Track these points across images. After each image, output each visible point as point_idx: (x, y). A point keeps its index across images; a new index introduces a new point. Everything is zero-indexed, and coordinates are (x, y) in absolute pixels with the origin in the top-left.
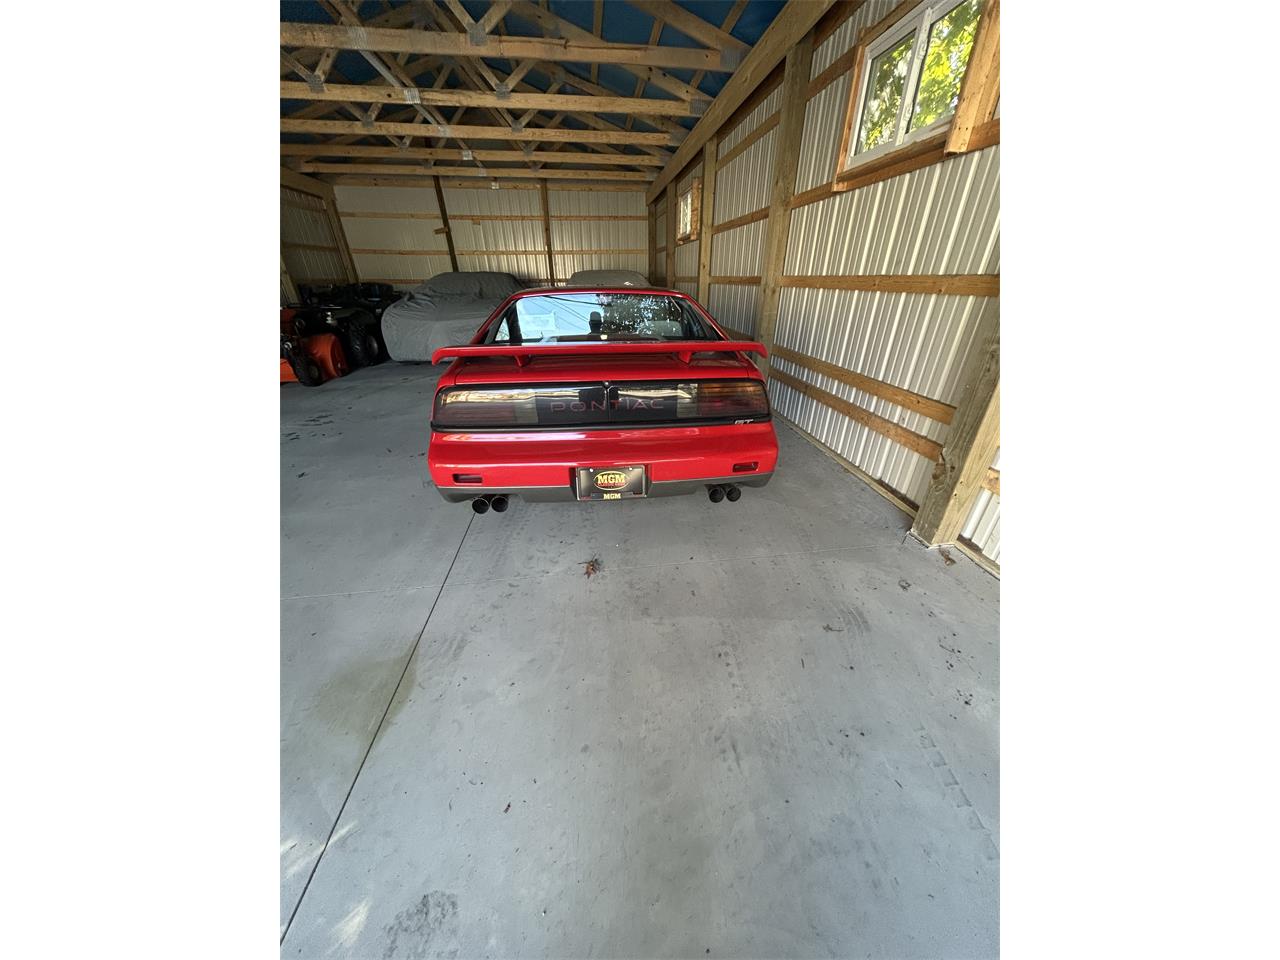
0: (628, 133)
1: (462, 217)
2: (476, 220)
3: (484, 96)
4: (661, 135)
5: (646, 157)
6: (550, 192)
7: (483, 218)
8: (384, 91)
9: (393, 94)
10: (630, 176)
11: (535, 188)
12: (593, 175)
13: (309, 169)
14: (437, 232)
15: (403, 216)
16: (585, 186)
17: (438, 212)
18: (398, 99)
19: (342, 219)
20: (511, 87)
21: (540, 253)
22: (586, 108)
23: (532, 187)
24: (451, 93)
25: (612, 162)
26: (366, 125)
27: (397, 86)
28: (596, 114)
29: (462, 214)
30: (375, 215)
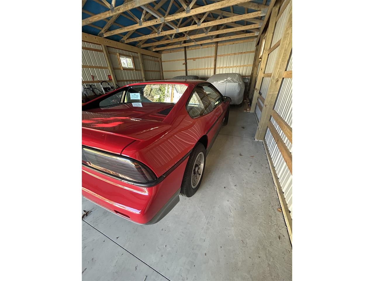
0: (241, 16)
1: (190, 59)
2: (194, 59)
3: (182, 14)
4: (256, 13)
5: (253, 25)
6: (218, 47)
7: (196, 58)
8: (155, 20)
9: (158, 21)
10: (248, 35)
11: (214, 46)
12: (233, 37)
13: (154, 50)
14: (183, 64)
15: (176, 60)
16: (232, 43)
17: (184, 58)
18: (159, 22)
19: (162, 63)
20: (191, 8)
21: (212, 68)
22: (217, 8)
23: (213, 46)
24: (172, 16)
25: (238, 30)
26: (159, 33)
27: (159, 18)
28: (221, 9)
29: (191, 58)
30: (170, 61)
